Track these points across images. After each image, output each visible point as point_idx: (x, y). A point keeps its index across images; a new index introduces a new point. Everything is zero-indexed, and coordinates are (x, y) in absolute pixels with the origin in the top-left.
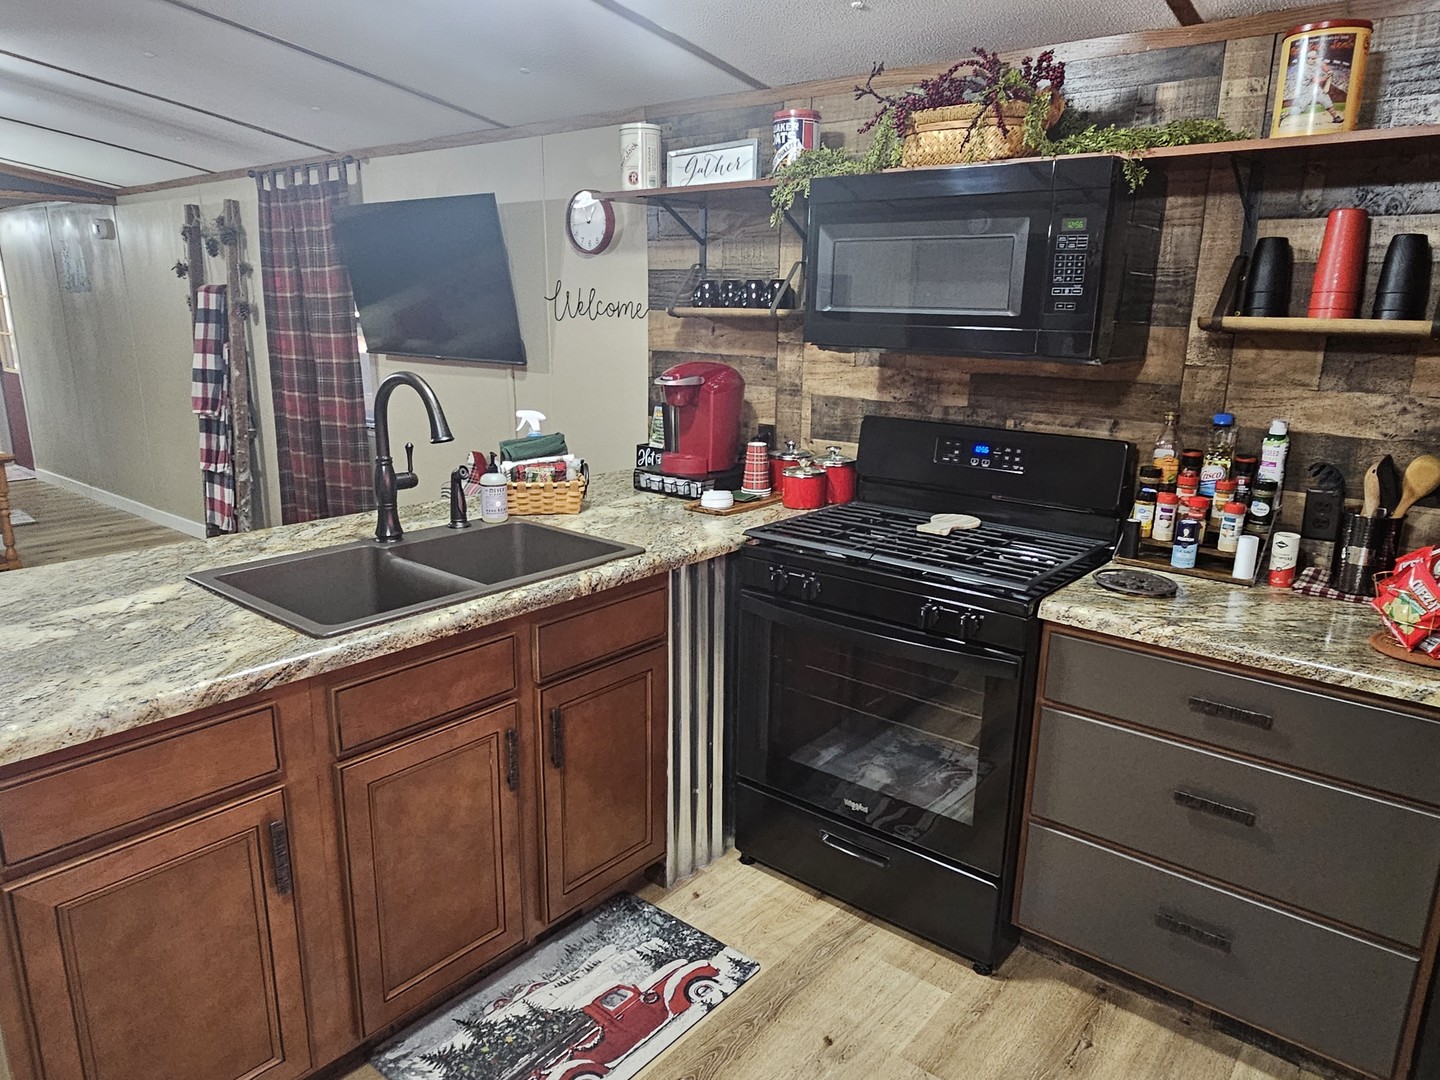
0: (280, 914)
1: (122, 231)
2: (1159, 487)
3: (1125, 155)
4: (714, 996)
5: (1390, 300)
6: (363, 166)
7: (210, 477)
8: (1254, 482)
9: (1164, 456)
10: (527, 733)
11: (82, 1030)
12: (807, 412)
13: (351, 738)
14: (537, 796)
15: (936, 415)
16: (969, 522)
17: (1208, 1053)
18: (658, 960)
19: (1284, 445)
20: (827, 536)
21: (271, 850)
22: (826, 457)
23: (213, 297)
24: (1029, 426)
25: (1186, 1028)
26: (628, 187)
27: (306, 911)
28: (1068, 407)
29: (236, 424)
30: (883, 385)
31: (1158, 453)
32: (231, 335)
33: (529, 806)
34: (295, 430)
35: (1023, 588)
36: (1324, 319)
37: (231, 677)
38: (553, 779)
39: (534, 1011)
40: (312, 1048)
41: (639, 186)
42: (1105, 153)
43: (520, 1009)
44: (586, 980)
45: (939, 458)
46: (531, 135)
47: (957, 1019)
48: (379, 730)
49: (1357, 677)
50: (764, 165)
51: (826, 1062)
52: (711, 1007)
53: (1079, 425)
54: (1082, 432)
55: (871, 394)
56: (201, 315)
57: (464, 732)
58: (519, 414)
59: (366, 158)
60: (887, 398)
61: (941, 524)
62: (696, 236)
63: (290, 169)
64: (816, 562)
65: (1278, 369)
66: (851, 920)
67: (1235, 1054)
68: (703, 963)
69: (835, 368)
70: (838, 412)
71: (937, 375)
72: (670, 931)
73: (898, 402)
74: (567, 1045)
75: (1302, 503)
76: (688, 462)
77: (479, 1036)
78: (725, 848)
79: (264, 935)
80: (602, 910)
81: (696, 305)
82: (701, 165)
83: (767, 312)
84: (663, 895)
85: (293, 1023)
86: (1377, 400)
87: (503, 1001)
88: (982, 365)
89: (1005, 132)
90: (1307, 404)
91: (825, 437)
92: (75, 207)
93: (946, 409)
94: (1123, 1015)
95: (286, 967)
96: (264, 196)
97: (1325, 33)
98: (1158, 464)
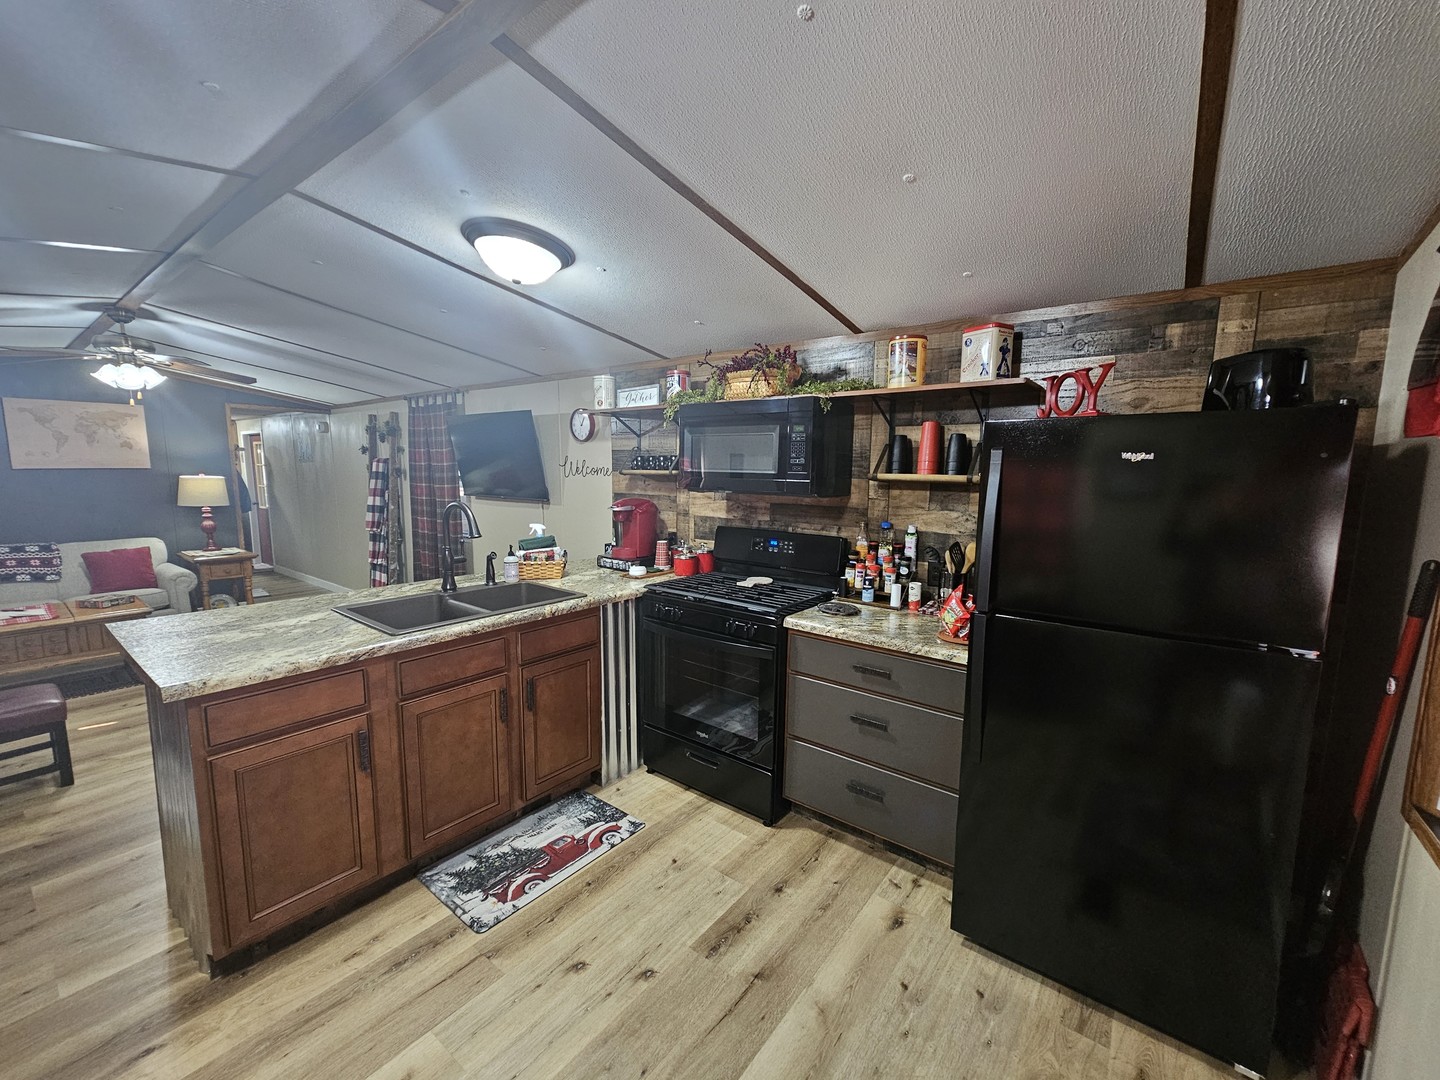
0: (363, 784)
1: (333, 428)
2: (857, 561)
3: (822, 396)
4: (616, 840)
5: (952, 465)
6: (466, 394)
7: (374, 567)
8: (903, 557)
9: (861, 545)
10: (514, 693)
11: (245, 842)
12: (692, 525)
13: (408, 688)
14: (520, 727)
15: (755, 525)
16: (767, 580)
17: (880, 862)
18: (589, 822)
19: (914, 538)
20: (688, 588)
21: (359, 746)
22: (700, 548)
23: (381, 465)
24: (799, 530)
25: (871, 851)
26: (597, 407)
27: (380, 785)
28: (817, 520)
29: (390, 536)
30: (729, 511)
31: (859, 543)
32: (390, 486)
33: (515, 733)
34: (423, 539)
35: (774, 611)
36: (923, 474)
37: (341, 653)
38: (529, 717)
39: (514, 850)
40: (379, 862)
41: (603, 407)
42: (814, 395)
43: (506, 849)
44: (546, 833)
45: (754, 547)
46: (554, 380)
47: (747, 848)
48: (423, 684)
49: (923, 650)
50: (662, 397)
51: (670, 872)
52: (613, 846)
53: (823, 529)
54: (824, 533)
55: (723, 515)
56: (374, 475)
57: (475, 689)
58: (531, 525)
59: (467, 391)
60: (731, 517)
61: (750, 582)
62: (635, 433)
63: (426, 397)
64: (678, 601)
65: (910, 500)
66: (703, 800)
67: (893, 862)
68: (614, 823)
69: (705, 501)
70: (707, 525)
71: (754, 504)
72: (599, 808)
73: (736, 519)
74: (528, 867)
75: (927, 567)
76: (627, 552)
77: (480, 863)
78: (639, 766)
79: (353, 795)
80: (563, 798)
81: (632, 468)
82: (634, 397)
83: (667, 472)
84: (599, 790)
85: (369, 849)
86: (954, 515)
87: (494, 846)
88: (776, 499)
89: (769, 383)
90: (924, 517)
91: (701, 538)
92: (307, 415)
93: (759, 521)
94: (838, 844)
95: (366, 815)
96: (412, 410)
97: (905, 341)
98: (858, 549)
